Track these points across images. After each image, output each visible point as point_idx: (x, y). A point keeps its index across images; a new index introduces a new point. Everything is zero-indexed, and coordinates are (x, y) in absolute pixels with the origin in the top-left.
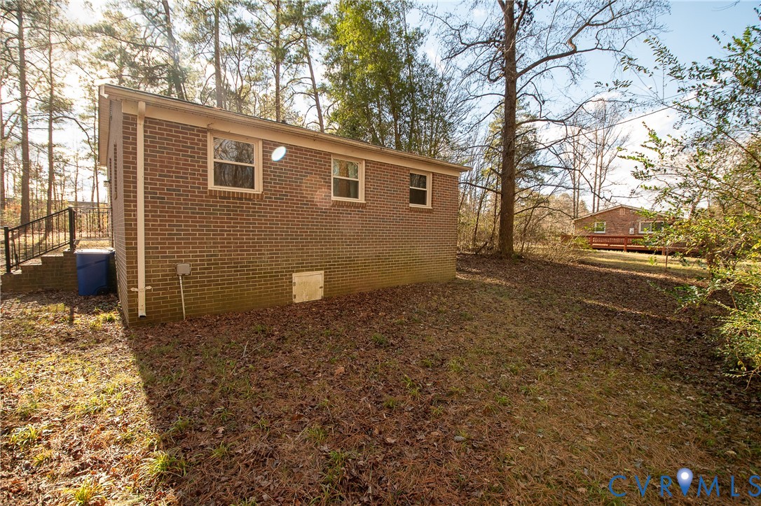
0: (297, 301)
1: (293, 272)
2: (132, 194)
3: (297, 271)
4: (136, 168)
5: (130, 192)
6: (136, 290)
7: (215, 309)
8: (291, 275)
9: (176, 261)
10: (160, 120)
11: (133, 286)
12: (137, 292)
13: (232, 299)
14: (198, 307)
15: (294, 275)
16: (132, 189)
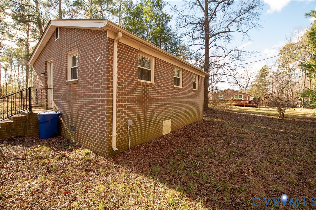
0: (164, 134)
1: (163, 120)
2: (111, 83)
3: (164, 120)
4: (113, 69)
5: (110, 81)
6: (111, 136)
7: (139, 142)
8: (162, 122)
9: (126, 119)
10: (122, 43)
11: (110, 134)
12: (112, 137)
13: (145, 136)
14: (134, 142)
15: (163, 122)
16: (111, 80)
